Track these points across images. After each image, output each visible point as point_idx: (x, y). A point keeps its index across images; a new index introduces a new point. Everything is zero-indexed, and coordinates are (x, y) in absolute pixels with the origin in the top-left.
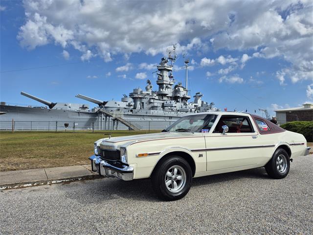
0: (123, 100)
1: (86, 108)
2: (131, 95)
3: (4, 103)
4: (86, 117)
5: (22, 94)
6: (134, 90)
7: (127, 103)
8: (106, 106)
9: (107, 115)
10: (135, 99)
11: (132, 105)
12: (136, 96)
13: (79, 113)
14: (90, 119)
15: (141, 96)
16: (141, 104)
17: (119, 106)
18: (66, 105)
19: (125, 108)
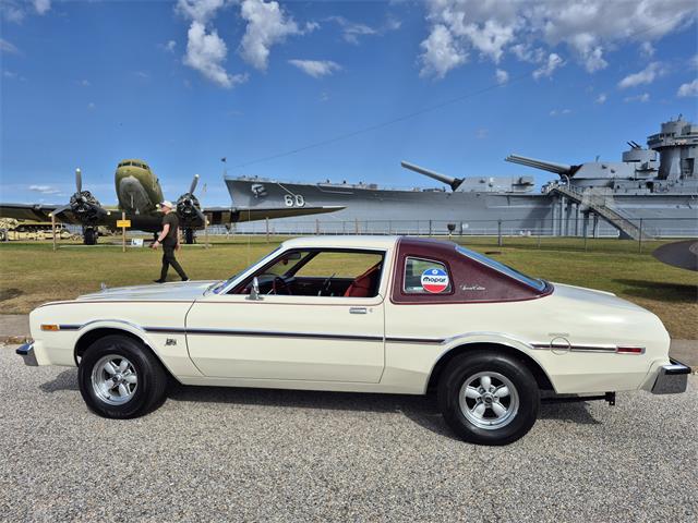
0: (627, 158)
1: (527, 184)
2: (653, 142)
3: (375, 186)
4: (524, 206)
5: (404, 165)
6: (663, 125)
7: (639, 166)
8: (576, 176)
9: (571, 201)
10: (665, 152)
11: (652, 170)
12: (669, 142)
13: (509, 197)
14: (534, 210)
15: (684, 142)
16: (686, 165)
17: (612, 175)
18: (482, 182)
19: (631, 179)
